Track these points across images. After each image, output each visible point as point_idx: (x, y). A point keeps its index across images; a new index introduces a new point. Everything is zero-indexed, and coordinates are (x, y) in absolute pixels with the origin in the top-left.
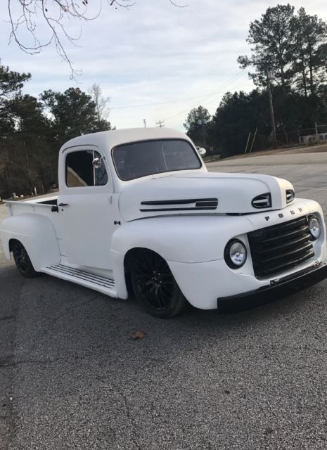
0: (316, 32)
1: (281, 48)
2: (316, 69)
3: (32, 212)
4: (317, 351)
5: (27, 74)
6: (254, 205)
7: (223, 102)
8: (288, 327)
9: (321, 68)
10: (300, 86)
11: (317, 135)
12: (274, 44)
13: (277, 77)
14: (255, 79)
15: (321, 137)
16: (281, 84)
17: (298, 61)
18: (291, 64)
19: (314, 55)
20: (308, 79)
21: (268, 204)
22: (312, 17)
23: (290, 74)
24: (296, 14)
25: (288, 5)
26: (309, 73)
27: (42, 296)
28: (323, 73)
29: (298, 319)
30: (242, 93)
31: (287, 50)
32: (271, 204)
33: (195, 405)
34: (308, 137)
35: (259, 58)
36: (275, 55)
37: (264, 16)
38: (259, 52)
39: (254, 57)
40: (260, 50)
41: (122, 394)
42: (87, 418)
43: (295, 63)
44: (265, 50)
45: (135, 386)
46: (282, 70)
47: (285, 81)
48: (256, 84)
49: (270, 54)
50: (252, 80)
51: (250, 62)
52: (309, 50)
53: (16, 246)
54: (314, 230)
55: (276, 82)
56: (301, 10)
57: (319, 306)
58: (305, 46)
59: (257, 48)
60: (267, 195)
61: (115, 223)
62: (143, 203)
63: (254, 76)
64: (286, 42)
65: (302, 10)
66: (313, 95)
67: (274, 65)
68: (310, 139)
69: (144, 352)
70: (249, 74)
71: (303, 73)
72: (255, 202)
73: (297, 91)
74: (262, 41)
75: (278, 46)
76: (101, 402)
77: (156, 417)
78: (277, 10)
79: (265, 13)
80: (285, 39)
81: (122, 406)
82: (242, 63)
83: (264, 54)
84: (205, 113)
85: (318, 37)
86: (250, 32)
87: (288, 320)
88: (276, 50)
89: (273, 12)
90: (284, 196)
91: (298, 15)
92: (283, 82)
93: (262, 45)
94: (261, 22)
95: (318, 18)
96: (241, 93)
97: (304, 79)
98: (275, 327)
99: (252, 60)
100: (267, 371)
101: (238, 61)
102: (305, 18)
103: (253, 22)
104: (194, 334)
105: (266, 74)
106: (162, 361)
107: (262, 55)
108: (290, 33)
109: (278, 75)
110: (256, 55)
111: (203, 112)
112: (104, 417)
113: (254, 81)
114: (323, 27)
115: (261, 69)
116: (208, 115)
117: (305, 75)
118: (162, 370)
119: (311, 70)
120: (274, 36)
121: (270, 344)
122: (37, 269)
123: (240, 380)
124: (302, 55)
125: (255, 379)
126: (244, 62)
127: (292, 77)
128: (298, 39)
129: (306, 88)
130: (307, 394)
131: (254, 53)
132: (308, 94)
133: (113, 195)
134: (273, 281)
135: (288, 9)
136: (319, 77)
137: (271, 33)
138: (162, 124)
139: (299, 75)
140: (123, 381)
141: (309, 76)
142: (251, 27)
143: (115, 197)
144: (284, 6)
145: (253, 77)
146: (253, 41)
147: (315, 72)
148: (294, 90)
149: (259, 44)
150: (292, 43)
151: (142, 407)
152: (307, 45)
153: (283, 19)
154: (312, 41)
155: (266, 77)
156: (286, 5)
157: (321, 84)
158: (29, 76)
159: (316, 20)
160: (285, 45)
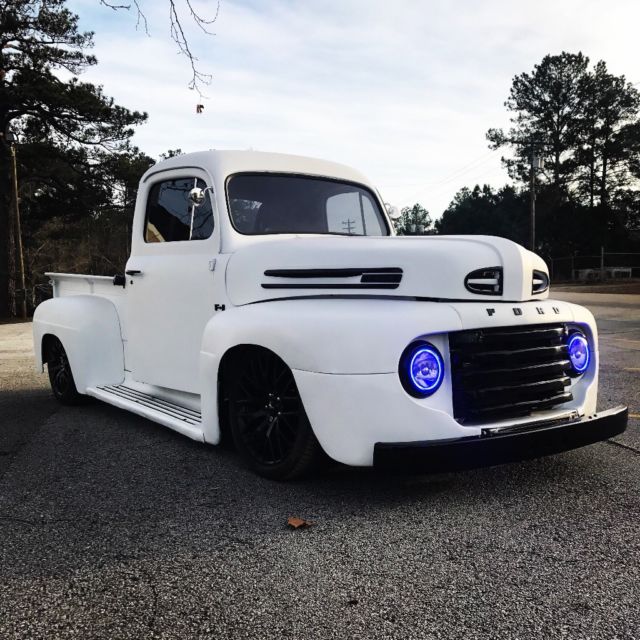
0: (621, 103)
1: (560, 124)
2: (613, 163)
3: (89, 294)
4: (555, 560)
5: (142, 114)
6: (468, 287)
7: (455, 202)
8: (505, 518)
9: (621, 163)
10: (583, 189)
11: (603, 270)
12: (549, 116)
13: (548, 169)
14: (512, 168)
15: (609, 274)
16: (553, 181)
17: (585, 147)
18: (573, 151)
19: (613, 140)
20: (598, 178)
21: (497, 289)
22: (616, 79)
23: (570, 166)
24: (591, 70)
25: (580, 54)
26: (601, 168)
27: (76, 430)
28: (625, 171)
29: (527, 507)
30: (487, 189)
31: (569, 126)
32: (501, 289)
33: (290, 622)
34: (588, 271)
35: (521, 136)
36: (549, 133)
37: (539, 68)
38: (522, 125)
39: (514, 132)
40: (525, 122)
41: (153, 587)
42: (70, 620)
43: (581, 149)
44: (533, 124)
45: (185, 578)
46: (557, 159)
47: (561, 176)
48: (511, 177)
49: (542, 130)
50: (506, 169)
51: (506, 140)
52: (606, 131)
53: (54, 349)
54: (578, 357)
55: (545, 177)
56: (599, 64)
57: (569, 491)
58: (600, 124)
59: (520, 118)
60: (496, 272)
61: (217, 307)
62: (268, 273)
63: (510, 163)
64: (569, 113)
65: (602, 65)
66: (603, 205)
67: (546, 148)
68: (590, 275)
69: (222, 527)
70: (503, 160)
71: (592, 168)
72: (470, 281)
73: (577, 196)
74: (531, 108)
75: (555, 118)
76: (107, 596)
77: (205, 633)
78: (560, 61)
79: (540, 63)
80: (567, 109)
81: (147, 606)
82: (492, 140)
83: (531, 129)
84: (425, 216)
85: (622, 112)
86: (512, 91)
87: (507, 506)
88: (551, 125)
89: (554, 63)
90: (528, 281)
91: (594, 73)
92: (556, 177)
93: (529, 114)
94: (531, 76)
95: (626, 82)
96: (485, 186)
97: (593, 178)
98: (479, 515)
99: (509, 137)
100: (449, 581)
101: (488, 137)
102: (605, 80)
103: (519, 75)
104: (325, 509)
105: (530, 161)
106: (250, 544)
107: (527, 131)
108: (577, 100)
109: (548, 166)
110: (517, 130)
111: (420, 214)
112: (101, 623)
113: (510, 171)
114: (632, 96)
115: (523, 153)
116: (427, 219)
117: (594, 171)
118: (245, 558)
119: (605, 164)
120: (551, 102)
121: (465, 539)
122: (81, 390)
123: (392, 590)
124: (592, 138)
125: (421, 591)
126: (497, 139)
127: (573, 171)
128: (590, 111)
129: (594, 193)
130: (522, 628)
131: (516, 126)
132: (595, 202)
133: (220, 258)
134: (487, 430)
135: (579, 61)
136: (617, 176)
137: (547, 97)
138: (352, 226)
139: (584, 170)
140: (165, 567)
141: (599, 174)
142: (515, 84)
143: (222, 260)
144: (573, 56)
145: (509, 165)
146: (516, 106)
147: (612, 168)
148: (572, 193)
149: (525, 113)
150: (578, 117)
151: (185, 614)
152: (603, 123)
153: (569, 76)
154: (612, 118)
155: (529, 167)
156: (577, 54)
157: (618, 188)
158: (145, 117)
159: (623, 83)
160: (565, 119)
